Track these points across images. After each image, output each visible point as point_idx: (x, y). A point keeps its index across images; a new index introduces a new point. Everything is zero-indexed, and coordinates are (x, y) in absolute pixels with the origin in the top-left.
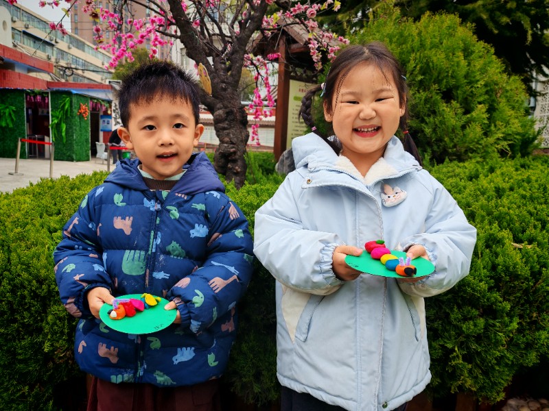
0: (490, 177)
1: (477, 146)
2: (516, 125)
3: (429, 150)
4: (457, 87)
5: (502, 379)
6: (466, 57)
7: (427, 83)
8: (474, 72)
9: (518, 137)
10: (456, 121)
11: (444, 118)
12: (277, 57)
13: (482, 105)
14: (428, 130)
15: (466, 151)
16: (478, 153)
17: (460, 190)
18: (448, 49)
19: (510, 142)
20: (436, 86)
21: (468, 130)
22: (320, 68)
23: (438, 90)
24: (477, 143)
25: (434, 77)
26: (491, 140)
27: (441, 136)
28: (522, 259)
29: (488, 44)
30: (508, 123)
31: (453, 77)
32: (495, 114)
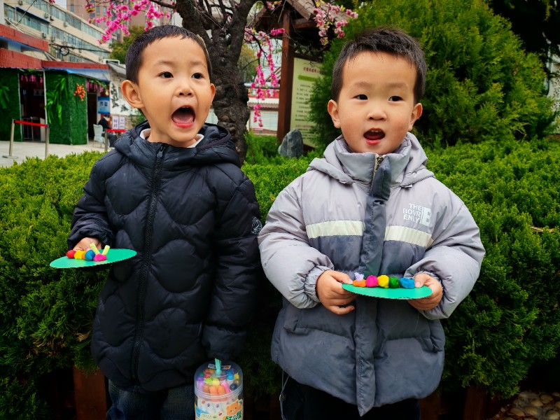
0: (506, 157)
1: (491, 127)
2: (532, 106)
3: (440, 132)
4: (471, 64)
5: (518, 373)
6: (481, 33)
7: (440, 60)
8: (491, 48)
9: (534, 118)
10: (470, 100)
11: (457, 97)
12: (281, 32)
13: (498, 83)
14: (439, 110)
15: (479, 133)
16: (492, 135)
17: (475, 171)
18: (462, 23)
19: (526, 124)
20: (450, 63)
21: (481, 111)
22: (326, 43)
23: (452, 67)
24: (492, 124)
25: (447, 53)
26: (506, 121)
27: (453, 117)
28: (543, 243)
29: (505, 18)
30: (524, 103)
31: (467, 53)
32: (511, 94)
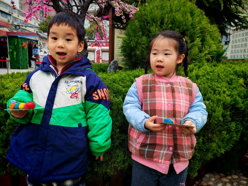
1: (197, 57)
2: (214, 47)
4: (187, 30)
6: (191, 16)
7: (174, 28)
9: (215, 53)
12: (108, 17)
13: (199, 38)
15: (192, 60)
16: (197, 61)
18: (183, 12)
19: (211, 55)
20: (178, 29)
21: (192, 50)
22: (125, 22)
23: (179, 31)
25: (177, 25)
26: (203, 54)
29: (202, 10)
30: (210, 47)
31: (185, 25)
32: (205, 43)
